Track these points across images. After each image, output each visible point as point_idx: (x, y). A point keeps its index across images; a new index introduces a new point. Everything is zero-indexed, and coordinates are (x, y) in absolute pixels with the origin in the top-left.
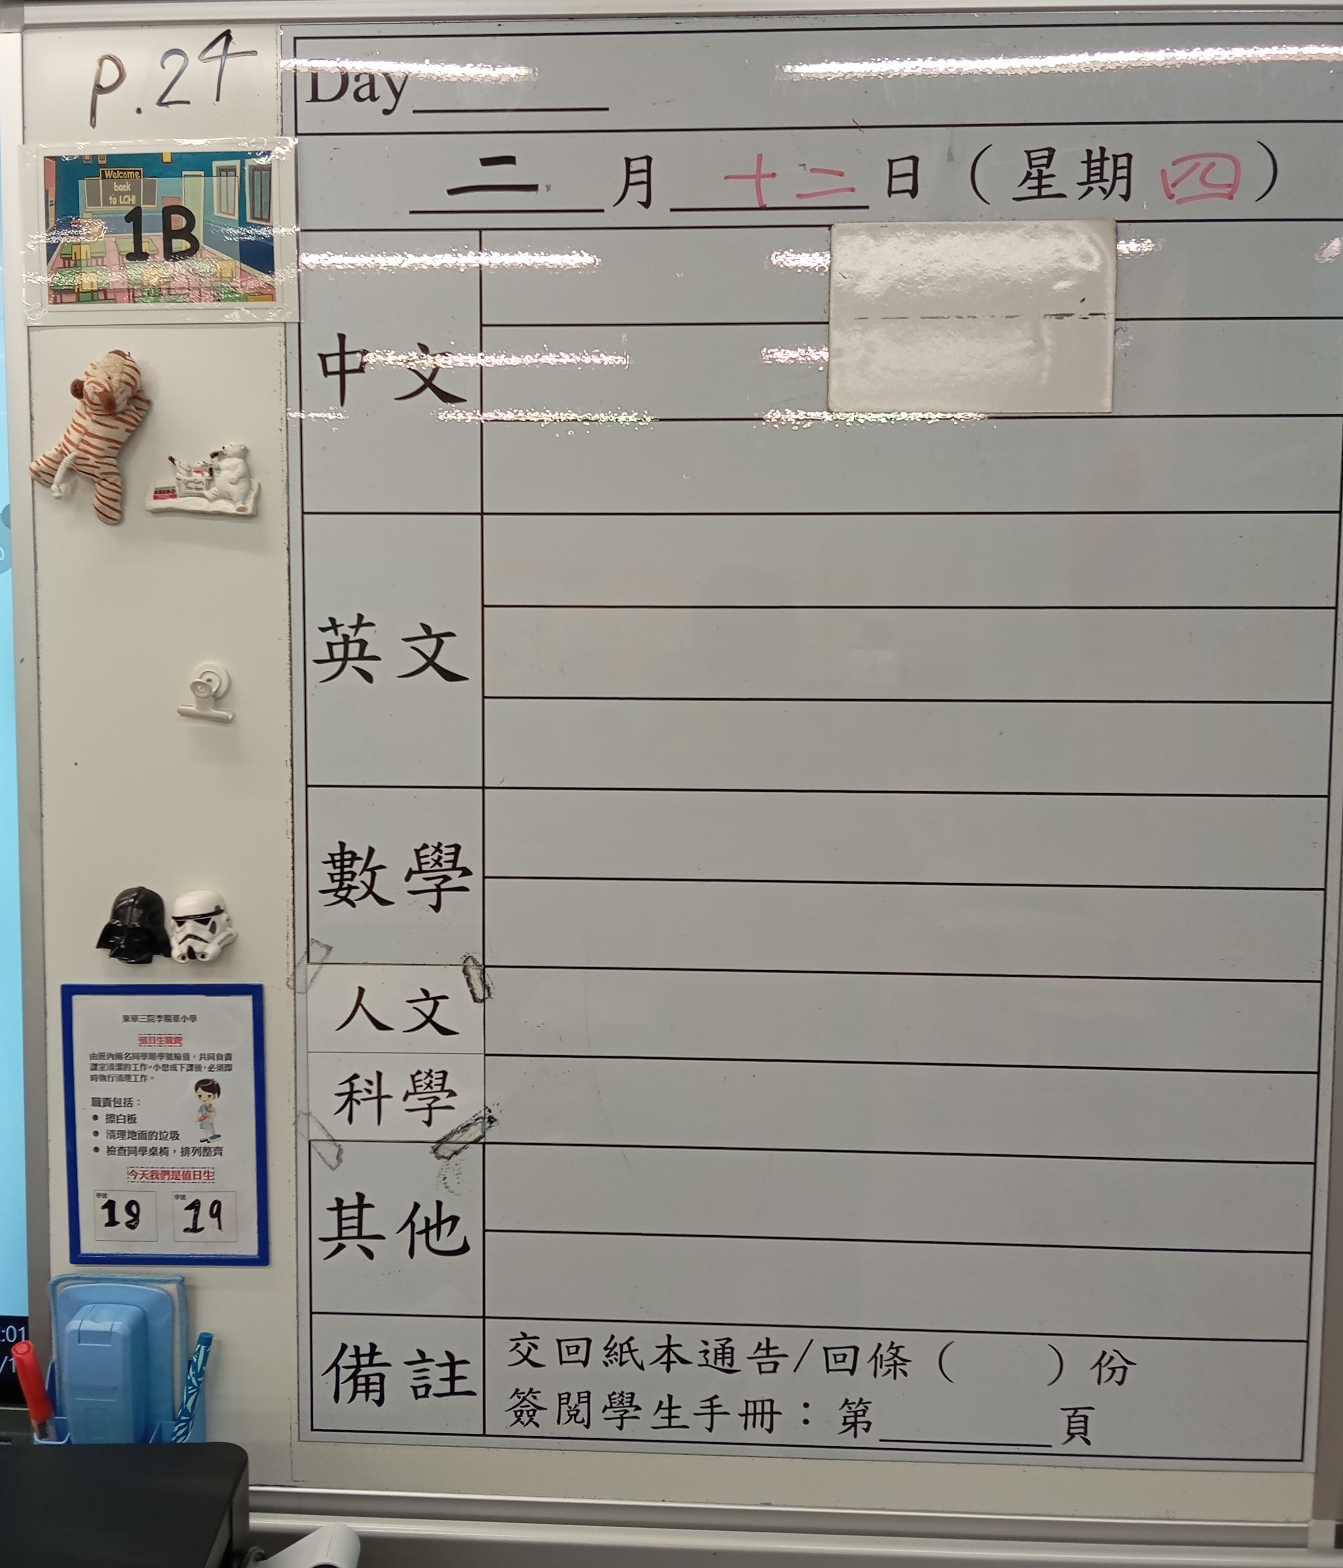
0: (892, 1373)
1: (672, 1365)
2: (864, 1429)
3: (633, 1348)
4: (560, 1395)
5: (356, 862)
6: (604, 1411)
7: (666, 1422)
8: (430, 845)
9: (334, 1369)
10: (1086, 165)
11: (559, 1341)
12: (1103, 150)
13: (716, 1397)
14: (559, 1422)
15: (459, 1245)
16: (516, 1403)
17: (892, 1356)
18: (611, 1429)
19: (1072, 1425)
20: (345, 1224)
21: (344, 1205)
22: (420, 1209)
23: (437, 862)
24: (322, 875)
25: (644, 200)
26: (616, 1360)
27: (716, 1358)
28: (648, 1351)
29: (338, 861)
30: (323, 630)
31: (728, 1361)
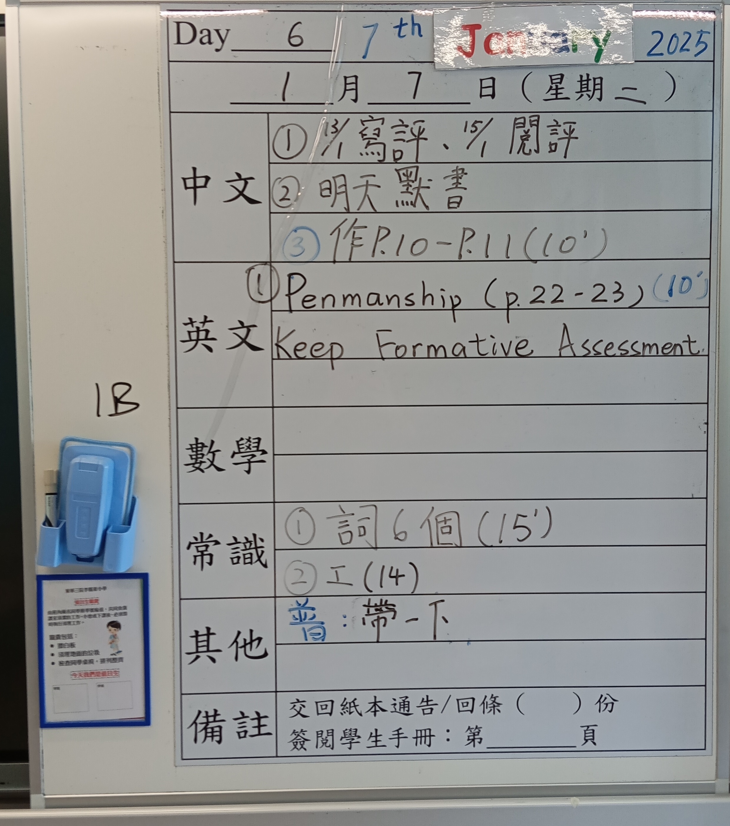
0: (492, 711)
1: (377, 713)
2: (478, 742)
3: (356, 704)
4: (317, 732)
5: (204, 448)
6: (341, 740)
7: (374, 744)
8: (244, 438)
9: (194, 725)
10: (579, 83)
11: (317, 703)
12: (588, 75)
13: (400, 729)
14: (317, 747)
15: (262, 653)
16: (293, 738)
17: (491, 702)
18: (345, 749)
19: (587, 735)
20: (200, 644)
21: (200, 634)
22: (241, 635)
23: (249, 447)
24: (186, 456)
25: (354, 98)
26: (347, 711)
27: (400, 708)
28: (364, 704)
29: (194, 448)
30: (186, 324)
31: (407, 709)
